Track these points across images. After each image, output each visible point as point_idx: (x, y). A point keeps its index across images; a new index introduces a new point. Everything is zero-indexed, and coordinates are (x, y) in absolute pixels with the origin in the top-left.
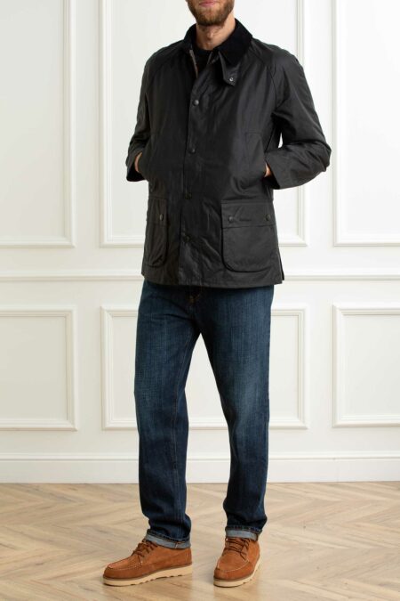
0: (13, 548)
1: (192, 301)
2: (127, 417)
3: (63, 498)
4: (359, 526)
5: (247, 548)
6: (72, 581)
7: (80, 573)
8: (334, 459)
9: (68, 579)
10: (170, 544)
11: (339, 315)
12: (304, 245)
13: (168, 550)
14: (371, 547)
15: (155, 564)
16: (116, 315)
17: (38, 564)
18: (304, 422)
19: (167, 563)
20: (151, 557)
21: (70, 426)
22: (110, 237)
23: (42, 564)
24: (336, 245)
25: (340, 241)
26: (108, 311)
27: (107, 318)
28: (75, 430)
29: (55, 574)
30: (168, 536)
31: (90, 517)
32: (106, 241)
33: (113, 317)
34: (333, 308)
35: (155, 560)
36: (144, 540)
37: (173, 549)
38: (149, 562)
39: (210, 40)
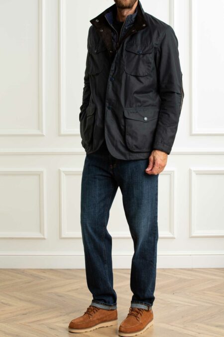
0: (10, 305)
2: (76, 231)
3: (38, 277)
4: (205, 293)
5: (141, 315)
6: (43, 324)
8: (191, 255)
9: (41, 323)
10: (107, 307)
11: (194, 174)
13: (106, 311)
14: (211, 305)
15: (98, 319)
16: (68, 174)
17: (24, 314)
18: (173, 234)
19: (105, 319)
20: (96, 316)
21: (42, 236)
22: (64, 130)
23: (26, 314)
24: (191, 135)
25: (194, 132)
26: (64, 172)
27: (63, 175)
28: (44, 239)
29: (34, 319)
30: (106, 303)
31: (53, 288)
32: (62, 132)
33: (66, 175)
34: (190, 170)
35: (99, 317)
36: (90, 306)
37: (109, 310)
38: (95, 319)
39: (124, 16)
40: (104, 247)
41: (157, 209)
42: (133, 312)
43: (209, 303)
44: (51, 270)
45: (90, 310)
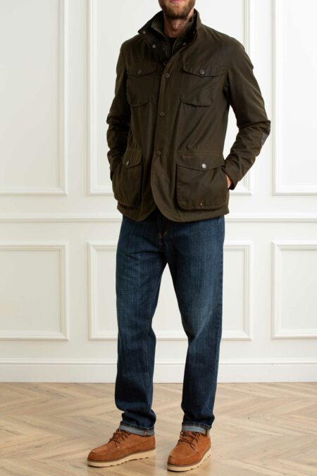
0: (18, 434)
1: (161, 237)
3: (58, 395)
4: (292, 418)
5: (197, 441)
6: (64, 460)
7: (70, 453)
8: (273, 364)
9: (61, 459)
10: (140, 432)
11: (277, 250)
12: (250, 195)
13: (139, 437)
14: (302, 435)
15: (128, 449)
16: (100, 249)
17: (37, 447)
18: (248, 335)
19: (138, 448)
20: (126, 443)
21: (63, 337)
22: (95, 187)
23: (40, 446)
24: (274, 194)
25: (277, 191)
26: (94, 246)
27: (93, 251)
28: (66, 340)
30: (139, 425)
31: (78, 409)
32: (92, 191)
33: (97, 250)
34: (272, 244)
35: (129, 446)
36: (118, 430)
37: (143, 436)
38: (124, 448)
39: (175, 30)
40: (145, 348)
41: (221, 293)
42: (186, 438)
43: (299, 431)
44: (76, 384)
45: (118, 436)
